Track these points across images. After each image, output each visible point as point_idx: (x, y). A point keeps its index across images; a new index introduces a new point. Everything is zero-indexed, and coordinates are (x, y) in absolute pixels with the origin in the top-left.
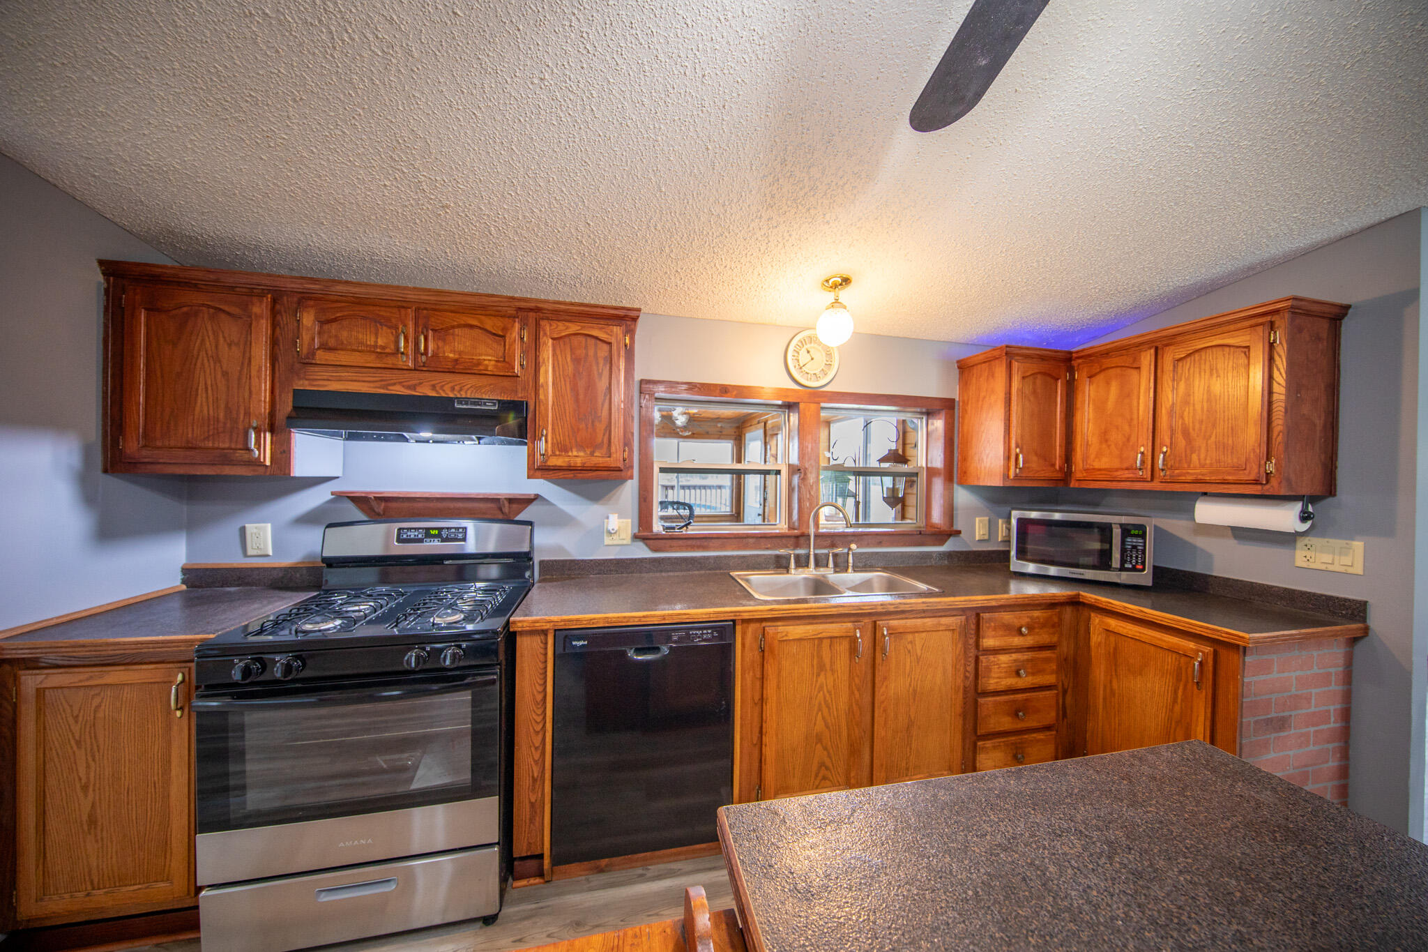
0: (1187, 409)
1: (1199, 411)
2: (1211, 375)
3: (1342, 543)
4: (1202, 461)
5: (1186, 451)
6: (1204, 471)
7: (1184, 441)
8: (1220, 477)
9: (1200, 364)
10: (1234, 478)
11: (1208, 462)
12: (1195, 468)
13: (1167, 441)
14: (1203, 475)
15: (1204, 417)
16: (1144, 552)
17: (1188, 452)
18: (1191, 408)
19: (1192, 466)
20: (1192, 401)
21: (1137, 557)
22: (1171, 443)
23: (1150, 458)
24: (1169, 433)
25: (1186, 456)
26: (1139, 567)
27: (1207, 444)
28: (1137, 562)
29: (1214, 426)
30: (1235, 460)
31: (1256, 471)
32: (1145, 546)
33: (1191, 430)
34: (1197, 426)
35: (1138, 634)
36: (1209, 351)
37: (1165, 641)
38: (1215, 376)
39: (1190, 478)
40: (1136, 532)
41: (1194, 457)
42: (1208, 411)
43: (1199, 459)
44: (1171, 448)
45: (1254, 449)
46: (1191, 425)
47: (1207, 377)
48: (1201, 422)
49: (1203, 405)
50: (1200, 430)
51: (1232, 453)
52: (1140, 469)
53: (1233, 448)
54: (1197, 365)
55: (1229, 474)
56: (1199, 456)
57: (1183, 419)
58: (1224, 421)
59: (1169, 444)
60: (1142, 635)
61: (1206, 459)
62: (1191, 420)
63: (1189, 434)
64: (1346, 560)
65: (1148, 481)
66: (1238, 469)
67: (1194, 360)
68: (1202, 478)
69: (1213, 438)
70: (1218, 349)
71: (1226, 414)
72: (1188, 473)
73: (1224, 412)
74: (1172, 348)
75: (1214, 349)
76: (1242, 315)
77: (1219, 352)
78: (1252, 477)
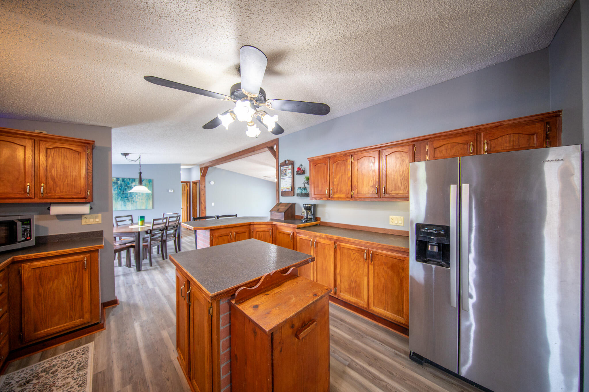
0: (53, 169)
1: (59, 171)
2: (64, 158)
3: (96, 215)
4: (62, 190)
5: (53, 186)
6: (63, 194)
7: (52, 182)
8: (71, 196)
9: (59, 153)
10: (76, 197)
11: (64, 191)
12: (58, 193)
13: (44, 181)
14: (62, 196)
15: (62, 174)
16: (30, 231)
17: (55, 186)
18: (55, 169)
19: (57, 192)
20: (55, 167)
21: (27, 234)
22: (46, 183)
23: (33, 188)
24: (45, 178)
25: (53, 188)
26: (29, 238)
27: (64, 184)
28: (27, 236)
29: (66, 177)
30: (76, 191)
31: (85, 194)
32: (31, 228)
33: (56, 178)
34: (59, 176)
35: (54, 263)
36: (63, 149)
37: (69, 260)
38: (66, 159)
39: (56, 197)
40: (26, 222)
41: (58, 189)
42: (63, 172)
43: (60, 190)
44: (46, 185)
45: (83, 187)
46: (56, 176)
47: (62, 159)
48: (61, 175)
49: (61, 169)
50: (60, 178)
51: (74, 188)
52: (28, 193)
53: (75, 186)
54: (57, 153)
55: (74, 195)
56: (60, 188)
57: (51, 173)
58: (71, 176)
59: (45, 183)
60: (57, 262)
61: (63, 190)
62: (55, 174)
63: (55, 180)
64: (97, 220)
65: (33, 199)
66: (77, 193)
67: (56, 151)
68: (62, 197)
69: (66, 182)
70: (67, 149)
71: (72, 174)
72: (56, 195)
73: (70, 173)
74: (45, 142)
75: (66, 149)
76: (77, 140)
77: (68, 151)
78: (83, 196)
